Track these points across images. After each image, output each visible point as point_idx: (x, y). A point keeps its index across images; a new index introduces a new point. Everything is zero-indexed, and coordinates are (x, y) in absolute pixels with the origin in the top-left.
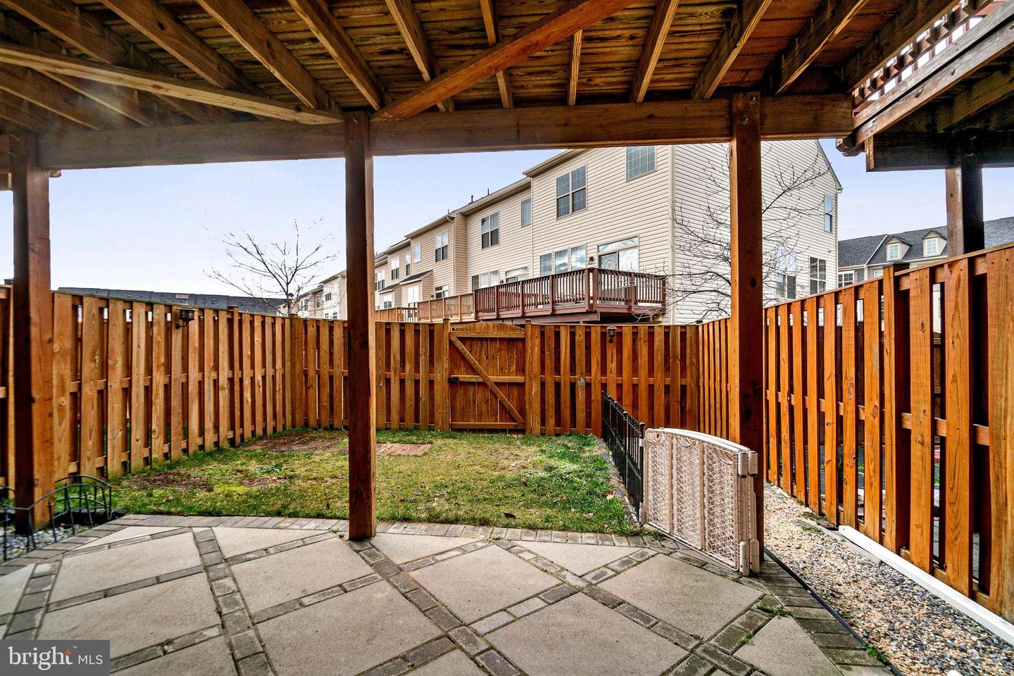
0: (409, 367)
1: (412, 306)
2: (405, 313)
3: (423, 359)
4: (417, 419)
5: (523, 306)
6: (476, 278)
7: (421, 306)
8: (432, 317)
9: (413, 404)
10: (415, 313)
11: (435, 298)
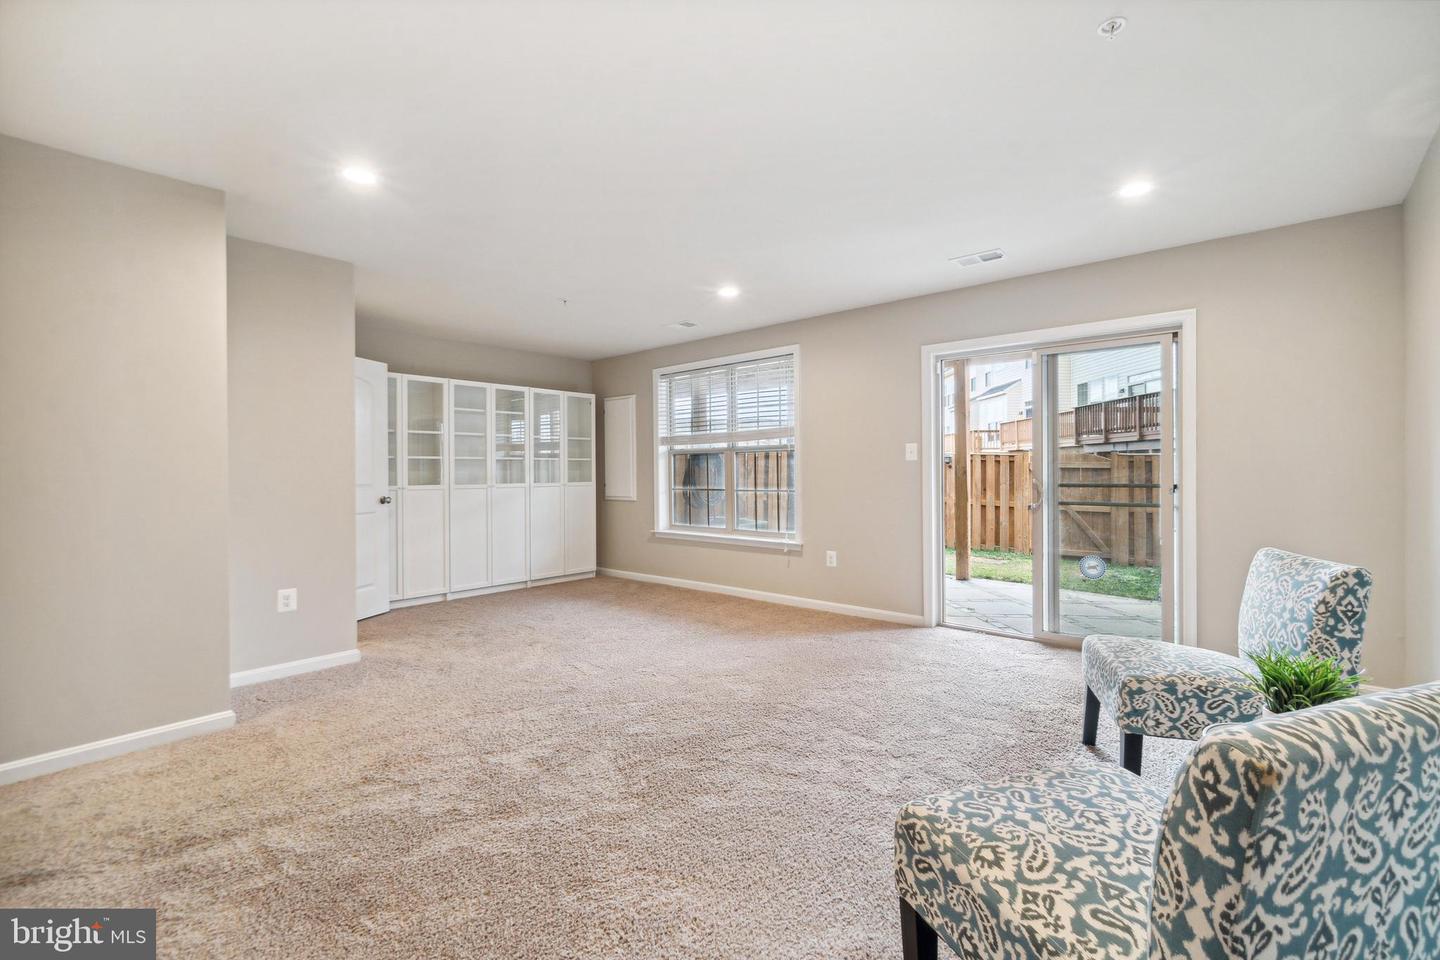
0: (990, 494)
1: (993, 428)
2: (985, 436)
3: (1004, 487)
4: (997, 542)
5: (1142, 427)
6: (1083, 389)
7: (1005, 427)
8: (1019, 441)
9: (993, 527)
10: (998, 436)
11: (1024, 417)
